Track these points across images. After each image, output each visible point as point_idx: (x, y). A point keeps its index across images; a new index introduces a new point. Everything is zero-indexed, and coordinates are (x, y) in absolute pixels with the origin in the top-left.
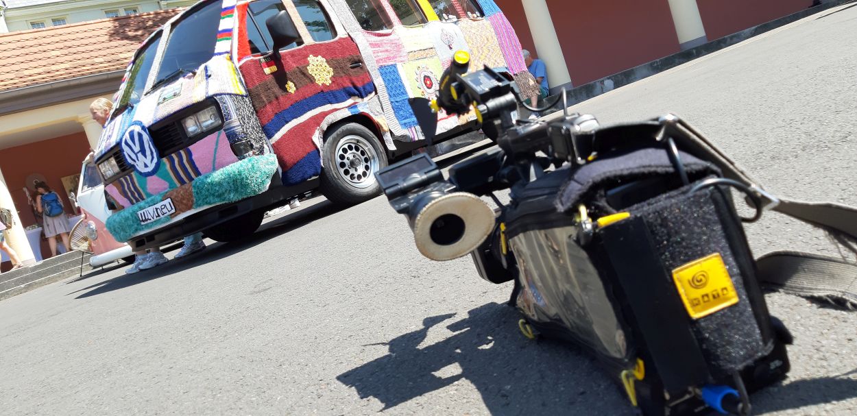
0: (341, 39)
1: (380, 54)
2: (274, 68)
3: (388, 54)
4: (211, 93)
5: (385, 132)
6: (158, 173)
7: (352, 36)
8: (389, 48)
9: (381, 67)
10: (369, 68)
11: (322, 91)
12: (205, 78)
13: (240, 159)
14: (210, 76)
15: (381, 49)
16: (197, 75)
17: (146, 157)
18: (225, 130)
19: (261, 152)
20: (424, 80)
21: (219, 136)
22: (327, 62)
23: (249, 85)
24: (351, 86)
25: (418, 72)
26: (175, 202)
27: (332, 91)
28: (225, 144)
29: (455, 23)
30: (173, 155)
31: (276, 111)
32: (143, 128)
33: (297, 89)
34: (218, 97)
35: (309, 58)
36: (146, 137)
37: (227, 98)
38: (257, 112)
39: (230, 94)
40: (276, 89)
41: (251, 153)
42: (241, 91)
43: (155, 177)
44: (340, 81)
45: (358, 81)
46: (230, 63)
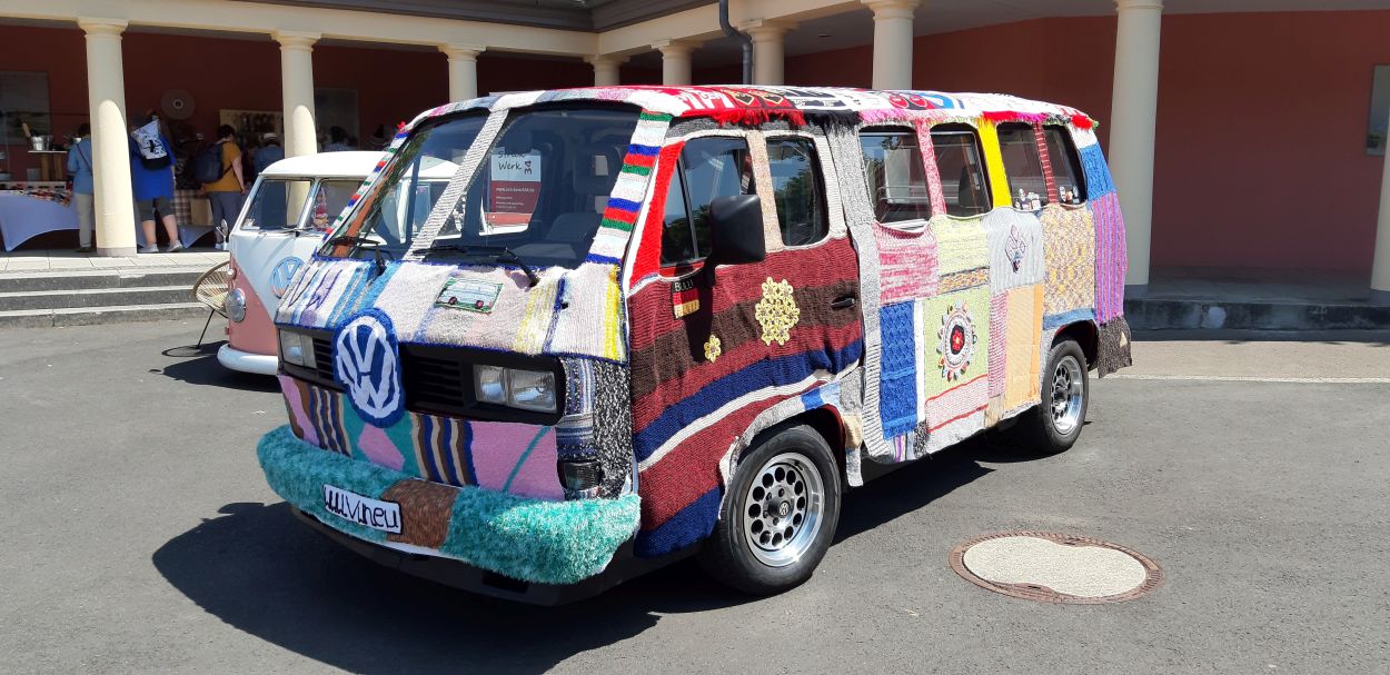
0: (834, 241)
1: (892, 279)
2: (694, 305)
3: (904, 278)
4: (556, 347)
5: (854, 447)
6: (390, 430)
7: (853, 235)
8: (912, 266)
9: (886, 308)
10: (864, 308)
11: (767, 358)
12: (553, 304)
13: (567, 498)
14: (565, 306)
15: (898, 267)
16: (539, 285)
17: (377, 389)
18: (558, 430)
19: (615, 492)
20: (953, 334)
21: (540, 435)
22: (795, 294)
23: (638, 342)
24: (822, 346)
25: (947, 318)
26: (406, 517)
27: (784, 358)
28: (548, 454)
29: (1036, 213)
30: (434, 419)
31: (670, 402)
32: (391, 338)
33: (723, 352)
34: (571, 361)
35: (764, 285)
36: (390, 358)
37: (585, 366)
38: (633, 402)
39: (593, 359)
40: (685, 355)
41: (594, 490)
42: (616, 351)
43: (381, 431)
44: (805, 335)
45: (838, 337)
46: (614, 286)
